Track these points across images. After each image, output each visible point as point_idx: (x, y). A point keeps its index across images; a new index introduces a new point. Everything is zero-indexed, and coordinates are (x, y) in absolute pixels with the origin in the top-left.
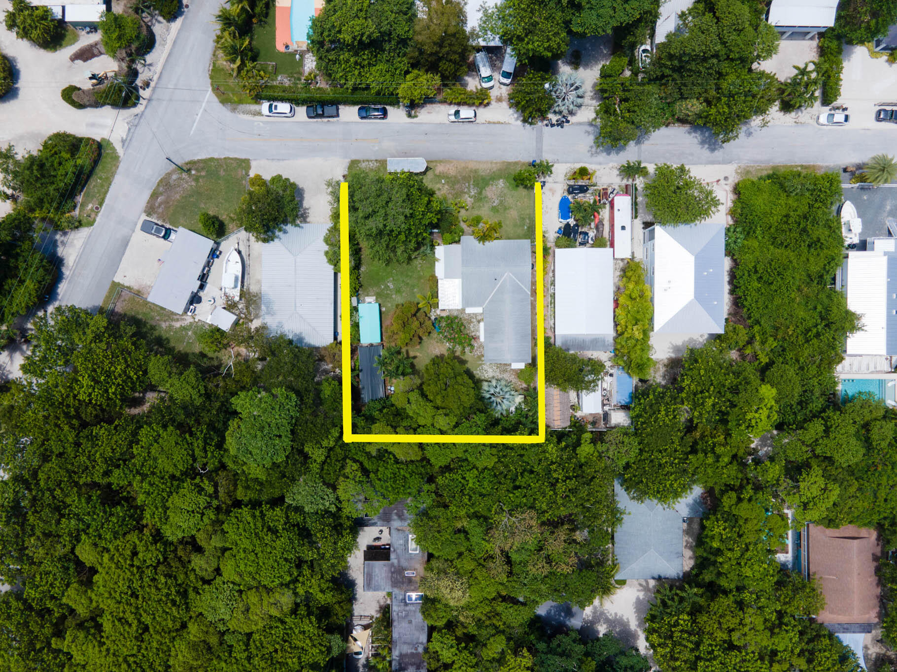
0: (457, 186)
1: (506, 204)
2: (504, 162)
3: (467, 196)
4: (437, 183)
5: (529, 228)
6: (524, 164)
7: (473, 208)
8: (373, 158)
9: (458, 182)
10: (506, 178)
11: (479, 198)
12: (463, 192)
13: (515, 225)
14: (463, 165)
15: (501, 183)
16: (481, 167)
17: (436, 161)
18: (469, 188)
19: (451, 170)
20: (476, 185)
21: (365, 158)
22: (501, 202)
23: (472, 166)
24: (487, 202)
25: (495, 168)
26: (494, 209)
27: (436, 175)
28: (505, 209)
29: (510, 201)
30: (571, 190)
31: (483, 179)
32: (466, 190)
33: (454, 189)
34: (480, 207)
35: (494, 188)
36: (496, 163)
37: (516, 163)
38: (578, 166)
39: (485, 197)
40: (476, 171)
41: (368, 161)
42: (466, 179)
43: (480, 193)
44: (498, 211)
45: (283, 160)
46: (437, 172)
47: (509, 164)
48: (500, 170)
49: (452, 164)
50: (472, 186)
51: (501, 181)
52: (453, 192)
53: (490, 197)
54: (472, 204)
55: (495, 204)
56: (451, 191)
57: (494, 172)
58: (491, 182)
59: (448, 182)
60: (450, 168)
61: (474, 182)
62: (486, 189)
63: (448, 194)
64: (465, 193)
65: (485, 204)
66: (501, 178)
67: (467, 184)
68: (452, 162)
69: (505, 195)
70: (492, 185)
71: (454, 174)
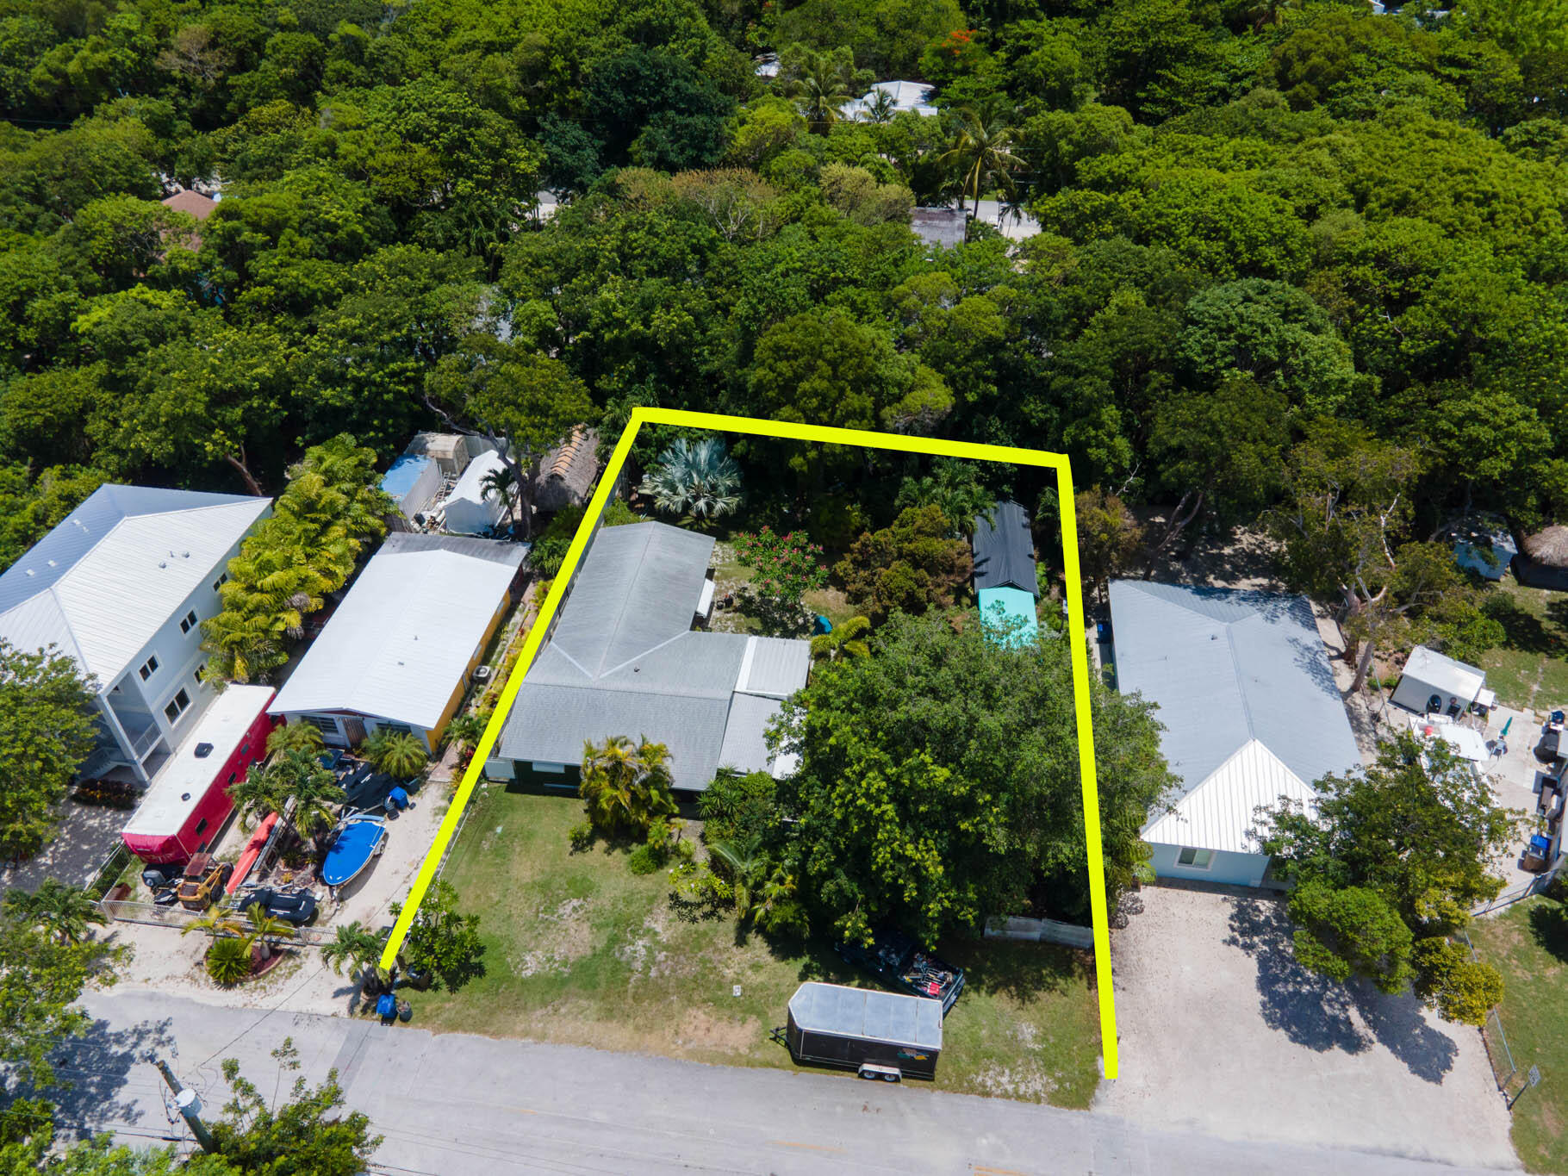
0: (690, 969)
1: (538, 899)
2: (496, 1034)
3: (664, 938)
4: (763, 987)
5: (491, 828)
6: (426, 1020)
7: (652, 900)
8: (997, 1104)
9: (681, 984)
10: (509, 979)
11: (622, 926)
12: (674, 949)
13: (530, 836)
14: (651, 1040)
15: (531, 965)
16: (588, 1027)
17: (751, 1064)
18: (651, 961)
19: (699, 1024)
20: (620, 970)
21: (1030, 1108)
22: (552, 904)
23: (620, 1033)
24: (601, 913)
25: (537, 1018)
26: (582, 888)
27: (760, 1014)
28: (544, 887)
29: (522, 908)
31: (591, 986)
32: (661, 956)
33: (704, 962)
34: (628, 902)
35: (561, 951)
36: (526, 1034)
37: (453, 1026)
38: (236, 996)
39: (599, 927)
40: (609, 1014)
41: (1019, 1097)
42: (654, 991)
43: (614, 940)
44: (572, 882)
45: (1378, 1152)
46: (753, 1025)
47: (479, 1027)
48: (519, 1008)
49: (690, 1046)
50: (638, 965)
51: (529, 973)
52: (708, 953)
53: (586, 926)
54: (650, 911)
55: (575, 902)
56: (715, 957)
57: (544, 1004)
58: (566, 971)
59: (720, 986)
60: (701, 1033)
61: (627, 980)
62: (589, 952)
63: (727, 949)
64: (666, 948)
65: (608, 907)
66: (524, 982)
67: (653, 973)
68: (691, 1054)
69: (532, 928)
70: (565, 963)
71: (692, 1011)
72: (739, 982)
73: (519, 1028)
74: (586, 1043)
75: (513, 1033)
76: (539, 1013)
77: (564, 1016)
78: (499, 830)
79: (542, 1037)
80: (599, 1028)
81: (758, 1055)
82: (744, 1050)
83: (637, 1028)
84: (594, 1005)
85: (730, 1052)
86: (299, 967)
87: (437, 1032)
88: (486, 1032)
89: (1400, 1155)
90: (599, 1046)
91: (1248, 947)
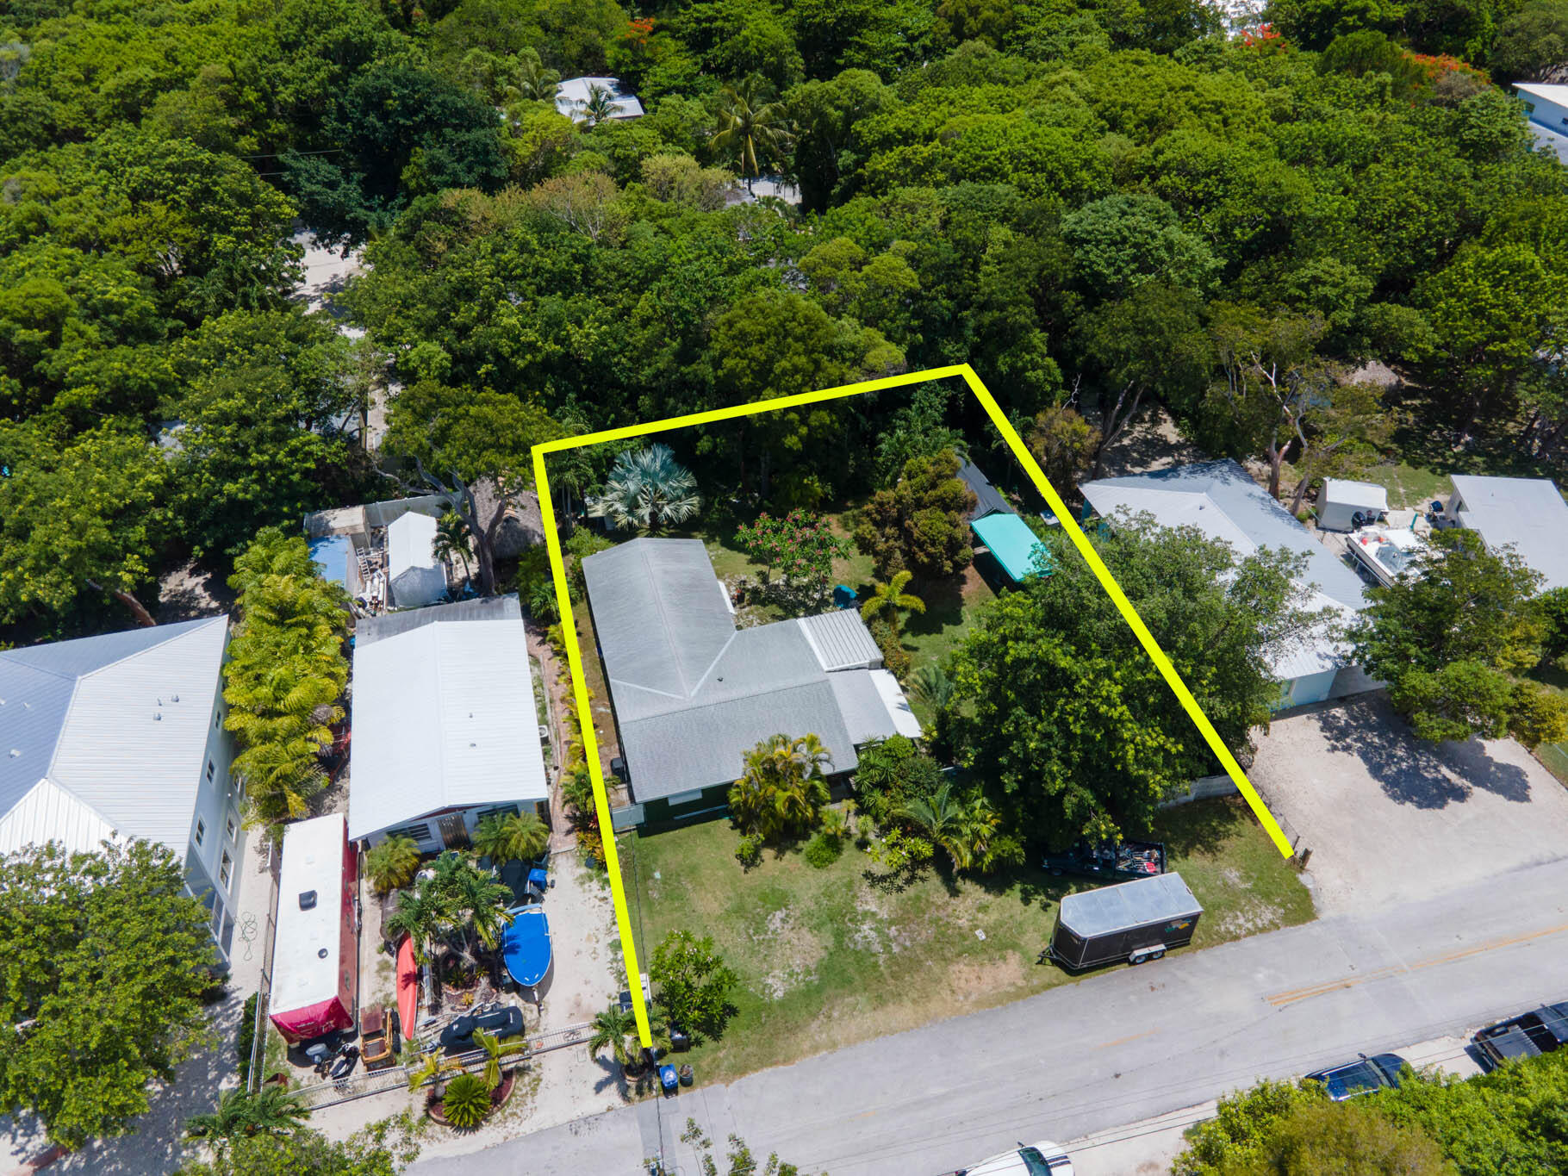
0: (926, 933)
1: (741, 925)
2: (788, 1060)
3: (884, 915)
4: (1000, 924)
5: (648, 876)
6: (709, 1076)
7: (850, 885)
8: (1249, 943)
9: (928, 949)
10: (763, 1008)
11: (838, 919)
12: (900, 921)
13: (693, 870)
14: (934, 1006)
15: (778, 987)
17: (1035, 991)
18: (886, 940)
20: (863, 957)
21: (1274, 935)
22: (759, 924)
23: (903, 1013)
24: (811, 915)
25: (816, 1031)
26: (779, 900)
27: (1014, 947)
28: (740, 911)
29: (732, 939)
30: (510, 1026)
31: (846, 983)
32: (893, 931)
33: (935, 921)
34: (829, 896)
35: (797, 962)
36: (815, 1049)
37: (740, 1070)
38: (488, 1134)
39: (818, 927)
40: (880, 1001)
41: (1263, 930)
42: (905, 966)
43: (839, 935)
44: (764, 898)
45: (1524, 867)
46: (1014, 959)
47: (766, 1059)
48: (793, 1029)
49: (973, 997)
50: (877, 948)
51: (780, 994)
52: (932, 913)
53: (804, 931)
54: (855, 896)
55: (780, 914)
56: (942, 914)
57: (814, 1016)
58: (814, 978)
59: (963, 937)
60: (974, 983)
61: (875, 966)
62: (824, 954)
63: (947, 903)
64: (891, 922)
65: (814, 907)
66: (782, 1004)
67: (896, 949)
68: (979, 1003)
69: (754, 953)
70: (808, 972)
71: (954, 968)
72: (977, 927)
73: (806, 1046)
74: (877, 1034)
75: (803, 1053)
76: (815, 1025)
77: (841, 1018)
78: (657, 875)
79: (834, 1045)
80: (880, 1015)
81: (1035, 982)
82: (1021, 983)
83: (914, 1001)
84: (862, 999)
85: (1012, 989)
86: (538, 1080)
87: (728, 1082)
88: (776, 1063)
89: (1539, 864)
90: (893, 1032)
91: (1347, 748)
